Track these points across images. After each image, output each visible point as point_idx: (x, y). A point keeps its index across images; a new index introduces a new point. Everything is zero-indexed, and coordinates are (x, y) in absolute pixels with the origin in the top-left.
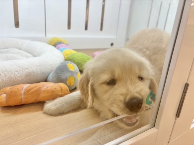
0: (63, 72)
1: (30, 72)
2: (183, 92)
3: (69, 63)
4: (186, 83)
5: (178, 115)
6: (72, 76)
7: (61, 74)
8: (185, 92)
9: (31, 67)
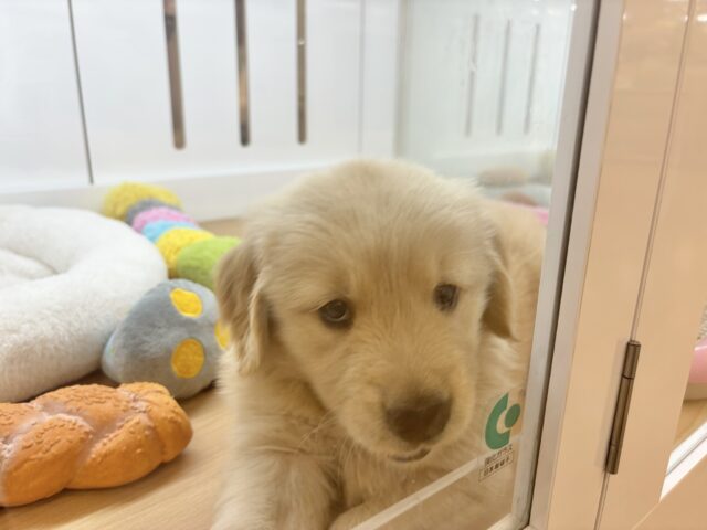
0: (153, 326)
1: (25, 344)
2: (623, 376)
3: (178, 289)
4: (628, 340)
5: (611, 463)
6: (192, 338)
7: (146, 338)
8: (627, 375)
9: (30, 321)
